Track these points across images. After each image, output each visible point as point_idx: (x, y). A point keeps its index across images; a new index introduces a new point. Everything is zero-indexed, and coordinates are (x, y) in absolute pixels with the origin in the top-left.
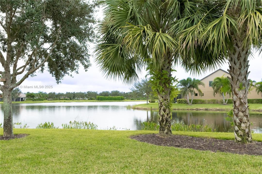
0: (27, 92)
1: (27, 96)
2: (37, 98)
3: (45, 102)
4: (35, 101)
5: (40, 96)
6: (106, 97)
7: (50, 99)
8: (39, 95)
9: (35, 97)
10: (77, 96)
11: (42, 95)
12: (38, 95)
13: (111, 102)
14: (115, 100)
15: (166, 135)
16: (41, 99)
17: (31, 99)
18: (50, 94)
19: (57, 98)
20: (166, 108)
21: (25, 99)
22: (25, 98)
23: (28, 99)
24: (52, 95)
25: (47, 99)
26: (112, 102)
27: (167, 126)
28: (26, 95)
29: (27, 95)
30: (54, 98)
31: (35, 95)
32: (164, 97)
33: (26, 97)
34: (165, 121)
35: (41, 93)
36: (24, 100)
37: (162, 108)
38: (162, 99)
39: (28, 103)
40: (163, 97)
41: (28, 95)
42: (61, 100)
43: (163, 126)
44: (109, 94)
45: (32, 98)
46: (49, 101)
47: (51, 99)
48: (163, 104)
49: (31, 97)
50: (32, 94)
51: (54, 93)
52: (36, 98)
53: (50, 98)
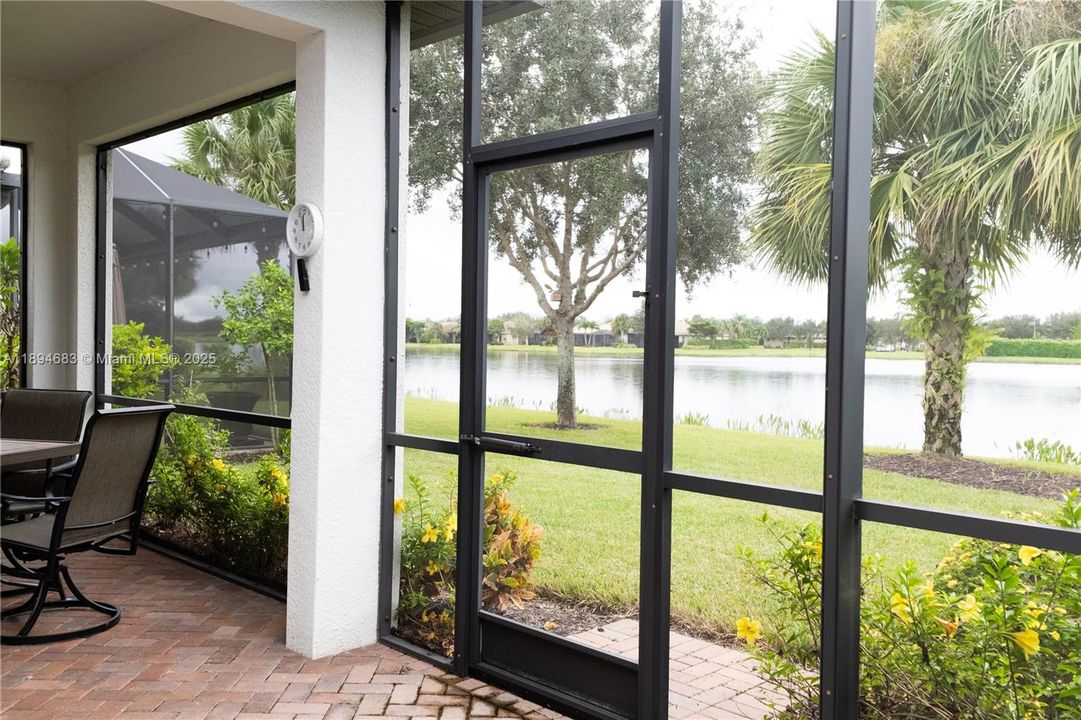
0: (692, 316)
1: (691, 331)
2: (726, 337)
3: (754, 356)
4: (720, 348)
5: (737, 331)
6: (1019, 340)
7: (774, 343)
8: (734, 325)
9: (717, 333)
10: (882, 332)
11: (745, 325)
12: (728, 325)
13: (1041, 363)
14: (1065, 356)
15: (938, 454)
16: (740, 340)
17: (706, 343)
18: (773, 323)
19: (800, 339)
20: (942, 381)
21: (686, 341)
22: (684, 336)
23: (694, 340)
24: (780, 327)
25: (761, 343)
26: (1046, 363)
27: (944, 432)
28: (689, 326)
29: (693, 325)
30: (789, 339)
31: (717, 327)
32: (936, 347)
33: (687, 332)
34: (936, 417)
35: (740, 318)
36: (682, 344)
37: (931, 379)
38: (932, 352)
39: (694, 356)
40: (934, 348)
41: (696, 326)
42: (815, 347)
43: (932, 430)
44: (1032, 327)
45: (708, 338)
46: (768, 351)
47: (777, 343)
48: (933, 366)
49: (706, 335)
50: (708, 324)
51: (789, 321)
52: (722, 336)
53: (773, 339)
